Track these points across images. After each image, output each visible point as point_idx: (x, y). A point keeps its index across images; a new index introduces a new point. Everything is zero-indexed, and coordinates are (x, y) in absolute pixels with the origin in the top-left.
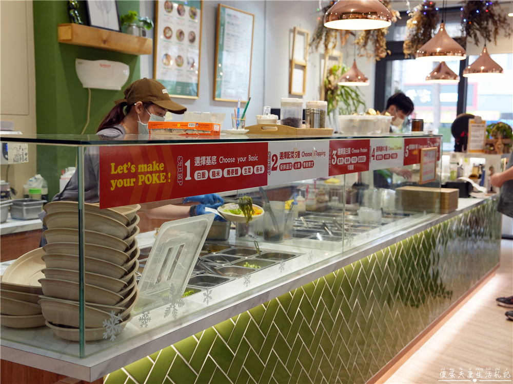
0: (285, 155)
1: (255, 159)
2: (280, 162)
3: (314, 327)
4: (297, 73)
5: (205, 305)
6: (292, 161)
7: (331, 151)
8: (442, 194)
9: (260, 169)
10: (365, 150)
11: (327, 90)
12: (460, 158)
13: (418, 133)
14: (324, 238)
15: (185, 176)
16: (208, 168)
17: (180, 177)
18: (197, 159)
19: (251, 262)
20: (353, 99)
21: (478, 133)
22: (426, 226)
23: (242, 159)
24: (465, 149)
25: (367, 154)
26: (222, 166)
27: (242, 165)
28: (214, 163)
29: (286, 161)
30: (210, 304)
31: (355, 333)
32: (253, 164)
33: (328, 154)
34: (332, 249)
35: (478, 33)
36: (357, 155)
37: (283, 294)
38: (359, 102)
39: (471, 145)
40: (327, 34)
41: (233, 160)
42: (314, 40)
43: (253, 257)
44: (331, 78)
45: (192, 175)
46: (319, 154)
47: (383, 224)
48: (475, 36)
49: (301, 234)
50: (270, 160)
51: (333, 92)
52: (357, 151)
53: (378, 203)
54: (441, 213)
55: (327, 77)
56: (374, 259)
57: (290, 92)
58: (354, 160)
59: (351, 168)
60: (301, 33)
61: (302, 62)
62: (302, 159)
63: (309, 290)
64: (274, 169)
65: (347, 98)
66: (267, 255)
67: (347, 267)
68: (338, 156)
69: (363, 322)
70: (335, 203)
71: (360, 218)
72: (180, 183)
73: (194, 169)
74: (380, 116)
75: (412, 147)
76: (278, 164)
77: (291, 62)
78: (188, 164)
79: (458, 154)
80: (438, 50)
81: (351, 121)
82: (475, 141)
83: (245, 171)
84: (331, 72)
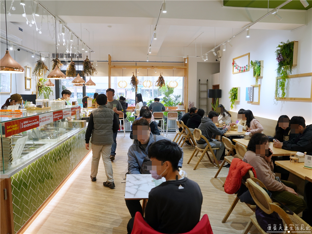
0: (43, 118)
1: (36, 120)
2: (42, 120)
3: (52, 163)
4: (28, 82)
5: (28, 159)
6: (44, 119)
7: (53, 115)
8: (82, 122)
9: (37, 122)
10: (62, 113)
11: (39, 87)
12: (85, 109)
13: (74, 106)
14: (50, 138)
15: (22, 127)
16: (26, 124)
17: (21, 127)
18: (24, 122)
19: (32, 147)
20: (48, 90)
21: (90, 102)
22: (78, 132)
23: (33, 121)
24: (87, 107)
25: (62, 114)
26: (29, 123)
27: (33, 122)
28: (28, 123)
29: (43, 119)
30: (29, 158)
31: (62, 163)
32: (36, 121)
33: (53, 116)
34: (55, 141)
35: (88, 73)
36: (60, 115)
37: (45, 155)
38: (50, 91)
39: (88, 106)
40: (39, 70)
41: (31, 121)
42: (34, 71)
43: (32, 146)
44: (40, 83)
45: (23, 126)
46: (51, 116)
47: (66, 132)
48: (87, 73)
49: (43, 138)
50: (40, 120)
51: (41, 87)
52: (60, 114)
53: (63, 126)
54: (82, 128)
55: (39, 82)
56: (66, 143)
57: (26, 88)
58: (59, 116)
59: (58, 118)
60: (28, 68)
61: (30, 78)
62: (47, 118)
63: (51, 153)
64: (41, 122)
65: (46, 90)
66: (36, 145)
67: (59, 146)
68: (55, 116)
69: (64, 160)
70: (49, 127)
71: (59, 131)
72: (21, 129)
73: (23, 125)
74: (63, 101)
75: (73, 110)
76: (41, 121)
77: (25, 78)
78: (22, 124)
79: (85, 108)
80: (78, 81)
81: (54, 102)
82: (89, 105)
83: (34, 123)
84: (40, 81)
